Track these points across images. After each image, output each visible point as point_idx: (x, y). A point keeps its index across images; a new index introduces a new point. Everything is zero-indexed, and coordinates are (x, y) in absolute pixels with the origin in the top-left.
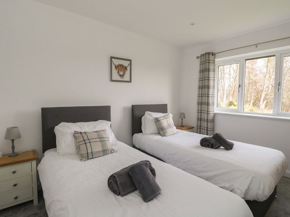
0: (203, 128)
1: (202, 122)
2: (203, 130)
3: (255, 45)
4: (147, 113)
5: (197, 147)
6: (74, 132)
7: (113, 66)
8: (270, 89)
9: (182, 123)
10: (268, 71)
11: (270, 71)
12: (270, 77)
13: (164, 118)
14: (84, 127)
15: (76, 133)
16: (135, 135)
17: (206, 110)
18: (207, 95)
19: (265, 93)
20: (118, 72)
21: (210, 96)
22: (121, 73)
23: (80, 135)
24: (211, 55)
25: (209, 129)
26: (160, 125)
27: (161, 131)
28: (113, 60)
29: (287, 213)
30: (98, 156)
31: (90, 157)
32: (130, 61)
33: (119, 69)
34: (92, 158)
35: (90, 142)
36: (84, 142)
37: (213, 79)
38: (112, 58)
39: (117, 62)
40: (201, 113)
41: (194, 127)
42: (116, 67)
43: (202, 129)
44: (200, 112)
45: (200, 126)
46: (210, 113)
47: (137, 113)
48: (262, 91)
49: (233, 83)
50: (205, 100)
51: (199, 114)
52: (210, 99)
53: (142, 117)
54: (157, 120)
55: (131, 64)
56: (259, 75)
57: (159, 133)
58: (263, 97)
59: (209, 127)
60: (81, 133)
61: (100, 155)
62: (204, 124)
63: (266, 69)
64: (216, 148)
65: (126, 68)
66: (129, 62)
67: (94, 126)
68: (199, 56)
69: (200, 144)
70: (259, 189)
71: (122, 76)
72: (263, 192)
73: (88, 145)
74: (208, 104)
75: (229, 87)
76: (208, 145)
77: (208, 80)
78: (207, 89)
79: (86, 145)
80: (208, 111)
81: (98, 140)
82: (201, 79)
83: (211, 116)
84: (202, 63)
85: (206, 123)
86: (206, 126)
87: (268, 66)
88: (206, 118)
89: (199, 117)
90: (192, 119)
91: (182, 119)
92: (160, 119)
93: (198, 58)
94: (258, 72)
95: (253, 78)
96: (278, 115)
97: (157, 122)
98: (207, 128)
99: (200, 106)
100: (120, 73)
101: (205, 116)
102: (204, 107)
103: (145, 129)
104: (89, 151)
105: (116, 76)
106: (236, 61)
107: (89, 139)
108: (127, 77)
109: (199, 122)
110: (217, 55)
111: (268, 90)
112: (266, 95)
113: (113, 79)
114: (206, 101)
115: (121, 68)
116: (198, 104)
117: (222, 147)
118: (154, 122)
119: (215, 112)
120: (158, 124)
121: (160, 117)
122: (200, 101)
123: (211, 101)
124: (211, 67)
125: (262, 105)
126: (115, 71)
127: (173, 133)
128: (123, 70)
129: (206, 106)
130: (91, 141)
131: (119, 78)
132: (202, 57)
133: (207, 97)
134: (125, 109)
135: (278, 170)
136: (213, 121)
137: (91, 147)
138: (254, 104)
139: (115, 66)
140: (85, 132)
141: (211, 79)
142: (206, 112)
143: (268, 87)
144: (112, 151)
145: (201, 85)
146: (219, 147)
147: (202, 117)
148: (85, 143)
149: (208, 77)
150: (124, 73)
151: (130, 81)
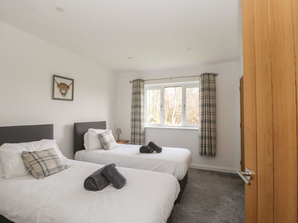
0: (137, 140)
1: (136, 135)
2: (137, 142)
3: (170, 78)
4: (90, 130)
5: (138, 154)
6: (22, 152)
7: (56, 85)
8: (178, 107)
9: (119, 138)
10: (176, 93)
11: (177, 94)
12: (177, 98)
13: (106, 134)
14: (30, 146)
15: (24, 153)
16: (77, 153)
17: (139, 125)
18: (139, 113)
19: (175, 111)
20: (61, 91)
21: (142, 114)
22: (64, 91)
23: (29, 154)
24: (141, 82)
25: (141, 141)
26: (103, 140)
27: (104, 146)
28: (55, 78)
29: (194, 188)
30: (55, 172)
31: (47, 174)
32: (73, 80)
33: (61, 88)
34: (49, 175)
35: (43, 161)
36: (36, 161)
37: (143, 100)
38: (54, 76)
39: (59, 81)
40: (135, 128)
41: (129, 141)
42: (59, 85)
43: (135, 142)
44: (133, 127)
45: (134, 139)
46: (142, 127)
47: (80, 130)
48: (172, 109)
49: (152, 102)
50: (137, 117)
51: (133, 129)
52: (142, 116)
53: (84, 135)
54: (100, 136)
55: (73, 83)
56: (170, 96)
57: (103, 148)
58: (173, 114)
59: (141, 140)
60: (30, 153)
61: (57, 171)
62: (137, 137)
63: (175, 92)
64: (151, 153)
65: (68, 87)
66: (71, 81)
67: (41, 145)
68: (132, 81)
69: (140, 151)
70: (180, 172)
71: (64, 94)
72: (182, 174)
73: (42, 163)
74: (140, 121)
75: (149, 106)
76: (146, 151)
77: (140, 101)
78: (139, 108)
79: (40, 164)
80: (140, 126)
81: (51, 158)
82: (134, 100)
83: (142, 130)
84: (134, 87)
85: (139, 136)
86: (139, 139)
87: (176, 90)
88: (139, 132)
89: (133, 132)
90: (127, 134)
91: (119, 134)
92: (103, 135)
93: (131, 82)
94: (169, 94)
95: (166, 99)
96: (185, 126)
97: (100, 138)
98: (140, 140)
99: (133, 122)
100: (62, 92)
101: (137, 130)
102: (137, 123)
103: (88, 146)
104: (45, 169)
105: (58, 94)
106: (158, 88)
107: (41, 157)
108: (69, 96)
109: (133, 136)
110: (145, 82)
111: (177, 109)
112: (176, 112)
113: (55, 97)
114: (139, 118)
115: (63, 87)
116: (132, 120)
117: (155, 152)
118: (98, 138)
119: (145, 127)
120: (101, 140)
121: (103, 133)
122: (133, 118)
123: (142, 118)
124: (142, 91)
125: (173, 120)
126: (57, 90)
127: (115, 147)
128: (65, 88)
129: (139, 122)
130: (43, 159)
131: (61, 97)
132: (134, 82)
133: (139, 115)
134: (66, 127)
135: (188, 160)
136: (144, 134)
137: (46, 165)
138: (168, 120)
139: (57, 85)
140: (34, 152)
141: (141, 100)
142: (139, 127)
143: (176, 106)
144: (66, 167)
145: (134, 105)
146: (153, 151)
147: (136, 132)
148: (38, 162)
149: (140, 99)
150: (66, 92)
151: (72, 100)
